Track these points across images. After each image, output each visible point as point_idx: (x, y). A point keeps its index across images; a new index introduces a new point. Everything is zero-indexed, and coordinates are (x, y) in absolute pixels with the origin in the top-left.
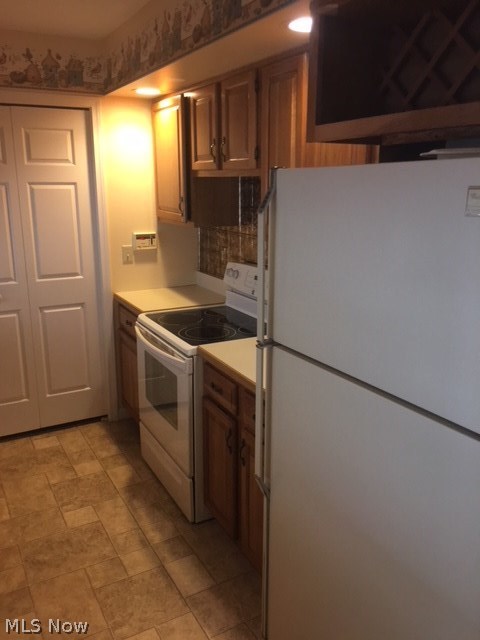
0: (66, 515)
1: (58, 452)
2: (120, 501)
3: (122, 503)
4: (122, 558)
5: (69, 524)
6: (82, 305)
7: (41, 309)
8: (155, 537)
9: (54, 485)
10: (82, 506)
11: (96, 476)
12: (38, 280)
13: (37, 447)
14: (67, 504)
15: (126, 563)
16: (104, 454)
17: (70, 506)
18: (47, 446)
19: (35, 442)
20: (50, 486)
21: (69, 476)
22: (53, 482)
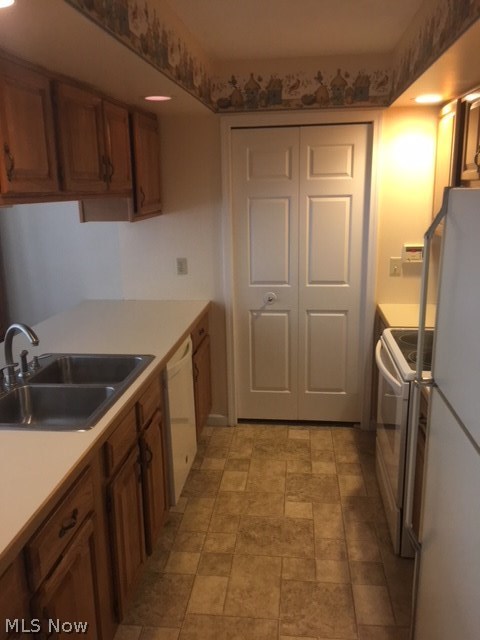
0: (288, 504)
1: (305, 446)
2: (338, 508)
3: (339, 511)
4: (318, 561)
5: (287, 513)
6: (345, 312)
7: (308, 312)
8: (356, 554)
9: (290, 474)
10: (304, 501)
11: (327, 477)
12: (308, 285)
13: (290, 437)
14: (292, 495)
15: (319, 568)
16: (344, 459)
17: (294, 498)
18: (299, 437)
19: (291, 431)
20: (285, 474)
21: (305, 470)
22: (290, 470)
